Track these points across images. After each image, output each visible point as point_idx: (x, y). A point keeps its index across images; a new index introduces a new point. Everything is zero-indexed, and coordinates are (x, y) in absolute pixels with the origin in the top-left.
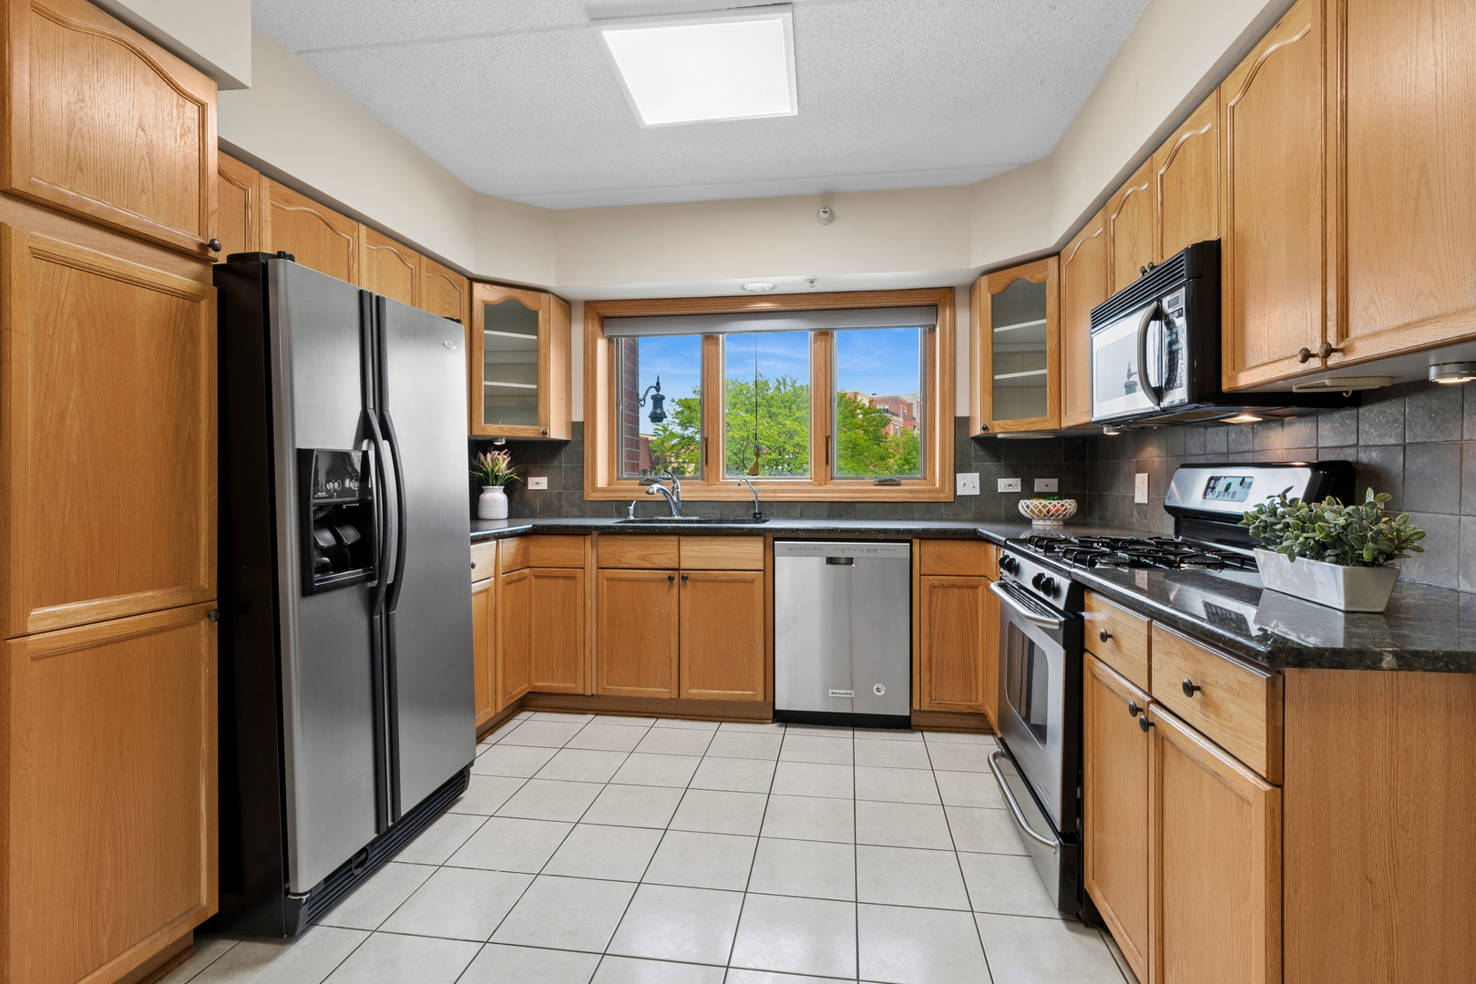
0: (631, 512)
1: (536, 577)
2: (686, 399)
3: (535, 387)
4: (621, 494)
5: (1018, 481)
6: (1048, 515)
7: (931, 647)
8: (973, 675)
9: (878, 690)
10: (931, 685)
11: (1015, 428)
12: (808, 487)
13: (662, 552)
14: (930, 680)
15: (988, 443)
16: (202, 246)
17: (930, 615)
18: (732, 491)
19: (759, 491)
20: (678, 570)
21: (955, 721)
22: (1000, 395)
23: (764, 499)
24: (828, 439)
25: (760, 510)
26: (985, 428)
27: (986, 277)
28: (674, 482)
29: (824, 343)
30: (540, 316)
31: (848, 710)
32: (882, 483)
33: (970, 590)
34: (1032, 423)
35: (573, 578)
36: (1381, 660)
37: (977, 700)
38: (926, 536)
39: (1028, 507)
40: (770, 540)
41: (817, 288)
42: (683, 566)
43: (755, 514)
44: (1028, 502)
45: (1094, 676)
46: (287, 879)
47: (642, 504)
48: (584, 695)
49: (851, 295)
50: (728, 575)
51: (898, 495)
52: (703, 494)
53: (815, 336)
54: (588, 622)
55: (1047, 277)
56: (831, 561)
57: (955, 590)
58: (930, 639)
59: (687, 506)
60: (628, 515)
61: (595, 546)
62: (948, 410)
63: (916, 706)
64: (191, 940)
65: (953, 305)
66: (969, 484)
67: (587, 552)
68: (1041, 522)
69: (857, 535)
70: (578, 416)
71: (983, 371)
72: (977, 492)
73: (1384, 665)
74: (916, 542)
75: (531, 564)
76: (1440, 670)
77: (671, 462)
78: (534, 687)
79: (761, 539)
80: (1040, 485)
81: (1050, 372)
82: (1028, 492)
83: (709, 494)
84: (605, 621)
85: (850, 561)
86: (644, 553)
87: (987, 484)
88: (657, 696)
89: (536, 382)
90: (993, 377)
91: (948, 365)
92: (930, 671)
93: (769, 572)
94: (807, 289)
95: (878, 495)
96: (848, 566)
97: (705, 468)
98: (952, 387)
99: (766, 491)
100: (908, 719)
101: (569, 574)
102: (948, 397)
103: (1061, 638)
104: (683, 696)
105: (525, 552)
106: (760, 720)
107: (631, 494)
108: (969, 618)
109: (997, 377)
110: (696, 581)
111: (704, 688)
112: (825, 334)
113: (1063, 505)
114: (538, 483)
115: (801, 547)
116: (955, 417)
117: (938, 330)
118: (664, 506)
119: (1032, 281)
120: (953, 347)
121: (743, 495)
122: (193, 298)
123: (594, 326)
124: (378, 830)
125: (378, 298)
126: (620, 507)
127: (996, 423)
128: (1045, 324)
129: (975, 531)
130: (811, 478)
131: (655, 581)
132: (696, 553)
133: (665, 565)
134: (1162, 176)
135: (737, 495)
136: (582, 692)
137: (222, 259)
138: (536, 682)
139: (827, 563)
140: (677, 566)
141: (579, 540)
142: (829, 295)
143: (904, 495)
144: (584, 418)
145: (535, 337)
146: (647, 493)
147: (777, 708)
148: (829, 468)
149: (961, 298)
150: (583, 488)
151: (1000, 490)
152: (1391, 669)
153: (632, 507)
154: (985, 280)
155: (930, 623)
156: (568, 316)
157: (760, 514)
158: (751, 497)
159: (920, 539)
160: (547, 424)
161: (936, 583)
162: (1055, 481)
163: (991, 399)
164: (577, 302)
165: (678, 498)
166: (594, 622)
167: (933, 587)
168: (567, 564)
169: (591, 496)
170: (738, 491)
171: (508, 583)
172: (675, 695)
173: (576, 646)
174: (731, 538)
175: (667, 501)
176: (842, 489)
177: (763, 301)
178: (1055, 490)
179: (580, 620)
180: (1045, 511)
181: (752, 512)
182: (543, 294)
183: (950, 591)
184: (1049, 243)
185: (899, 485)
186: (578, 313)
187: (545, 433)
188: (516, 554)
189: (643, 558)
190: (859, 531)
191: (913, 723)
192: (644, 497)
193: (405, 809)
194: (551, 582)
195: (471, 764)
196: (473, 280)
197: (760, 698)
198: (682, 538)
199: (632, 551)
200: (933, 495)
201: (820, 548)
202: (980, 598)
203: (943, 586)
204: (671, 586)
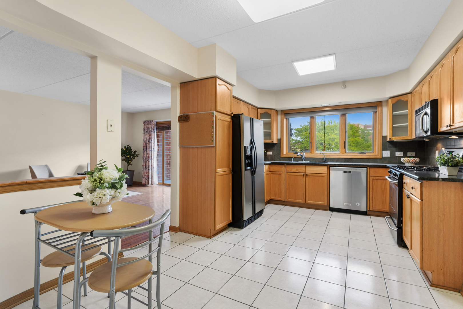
0: (293, 160)
1: (272, 174)
2: (297, 128)
3: (270, 131)
4: (290, 156)
5: (402, 153)
6: (410, 162)
7: (373, 195)
8: (385, 202)
9: (358, 204)
10: (373, 204)
11: (399, 139)
12: (339, 155)
13: (302, 169)
14: (372, 203)
15: (392, 142)
16: (231, 113)
17: (372, 186)
18: (318, 155)
19: (325, 155)
20: (305, 173)
21: (380, 214)
22: (395, 130)
23: (327, 157)
24: (345, 142)
25: (325, 160)
26: (390, 139)
27: (391, 99)
28: (303, 153)
29: (343, 117)
30: (272, 115)
31: (350, 209)
32: (360, 153)
33: (384, 181)
34: (404, 137)
35: (280, 174)
36: (439, 179)
37: (386, 209)
38: (371, 166)
39: (404, 160)
40: (328, 167)
41: (341, 104)
42: (306, 172)
43: (324, 161)
44: (404, 158)
45: (404, 193)
46: (242, 218)
47: (295, 158)
48: (283, 201)
49: (351, 105)
50: (318, 175)
51: (365, 157)
52: (310, 156)
53: (341, 115)
54: (284, 184)
55: (408, 99)
56: (345, 172)
57: (380, 180)
58: (373, 192)
59: (306, 159)
60: (292, 161)
61: (285, 167)
62: (380, 134)
63: (368, 209)
64: (227, 226)
65: (382, 106)
66: (387, 154)
67: (283, 169)
68: (408, 164)
69: (352, 166)
70: (279, 137)
71: (390, 124)
72: (389, 156)
73: (440, 180)
74: (368, 168)
75: (271, 171)
76: (450, 181)
77: (292, 148)
78: (271, 198)
79: (326, 166)
80: (409, 154)
81: (409, 124)
82: (405, 156)
83: (312, 156)
84: (288, 184)
85: (350, 172)
86: (297, 169)
87: (392, 154)
88: (300, 202)
89: (271, 130)
90: (393, 126)
91: (380, 122)
92: (373, 200)
93: (328, 174)
94: (339, 104)
95: (359, 156)
96: (349, 174)
97: (311, 150)
98: (381, 128)
99: (327, 155)
100: (366, 212)
101: (279, 173)
102: (380, 130)
103: (397, 186)
104: (307, 202)
105: (269, 168)
106: (326, 210)
107: (292, 156)
108: (384, 188)
109: (394, 125)
110: (310, 176)
111: (312, 201)
112: (344, 115)
113: (414, 159)
114: (270, 153)
115: (337, 168)
116: (382, 136)
117: (377, 112)
118: (301, 159)
119: (404, 100)
120: (381, 117)
121: (321, 156)
122: (230, 122)
123: (283, 116)
124: (253, 214)
125: (253, 118)
126: (290, 159)
127: (393, 137)
128: (408, 111)
129: (385, 165)
130: (340, 152)
131: (300, 175)
132: (310, 170)
133: (302, 172)
134: (430, 81)
135: (319, 156)
136: (282, 200)
137: (233, 115)
138: (272, 197)
139: (344, 172)
140: (305, 172)
141: (282, 166)
142: (345, 105)
143: (366, 157)
144: (281, 137)
145: (270, 120)
146: (297, 155)
147: (330, 207)
148: (345, 150)
149: (384, 104)
150: (280, 154)
151: (396, 155)
152: (441, 181)
153: (293, 159)
154: (390, 100)
155: (372, 188)
156: (277, 114)
157: (326, 161)
158: (323, 157)
159: (370, 167)
160: (273, 140)
161: (374, 178)
162: (414, 153)
163: (392, 131)
164: (279, 111)
165: (304, 157)
166: (285, 184)
167: (373, 179)
168: (279, 171)
169: (282, 156)
170: (320, 155)
171: (267, 174)
172: (304, 202)
173: (281, 190)
174: (319, 166)
175: (302, 158)
176: (348, 155)
177: (327, 108)
178: (414, 155)
179: (282, 184)
180: (408, 161)
181: (323, 160)
182: (272, 110)
183: (378, 180)
184: (408, 91)
185: (366, 154)
186: (279, 113)
187: (273, 142)
188: (268, 168)
189: (297, 170)
190: (352, 165)
191: (368, 214)
192: (296, 156)
193: (256, 213)
194: (275, 175)
195: (264, 208)
196: (258, 108)
197: (326, 204)
198: (306, 166)
199: (294, 169)
200: (375, 157)
201: (342, 169)
202: (387, 183)
203: (376, 179)
204: (304, 177)
